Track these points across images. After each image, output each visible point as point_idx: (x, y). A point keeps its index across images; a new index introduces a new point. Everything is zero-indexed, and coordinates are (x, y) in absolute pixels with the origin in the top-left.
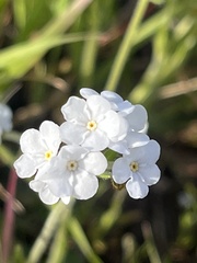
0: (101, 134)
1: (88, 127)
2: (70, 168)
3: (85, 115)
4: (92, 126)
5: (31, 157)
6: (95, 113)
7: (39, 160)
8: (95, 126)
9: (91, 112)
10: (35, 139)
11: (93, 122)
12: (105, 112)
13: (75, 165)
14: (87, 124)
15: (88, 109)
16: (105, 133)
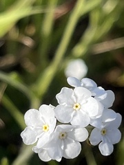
0: (84, 113)
1: (74, 108)
2: (62, 138)
3: (73, 100)
4: (77, 107)
5: (33, 129)
6: (79, 98)
7: (39, 131)
8: (79, 107)
9: (77, 98)
10: (36, 116)
11: (77, 104)
12: (87, 98)
13: (65, 135)
14: (74, 106)
15: (75, 95)
16: (87, 113)
